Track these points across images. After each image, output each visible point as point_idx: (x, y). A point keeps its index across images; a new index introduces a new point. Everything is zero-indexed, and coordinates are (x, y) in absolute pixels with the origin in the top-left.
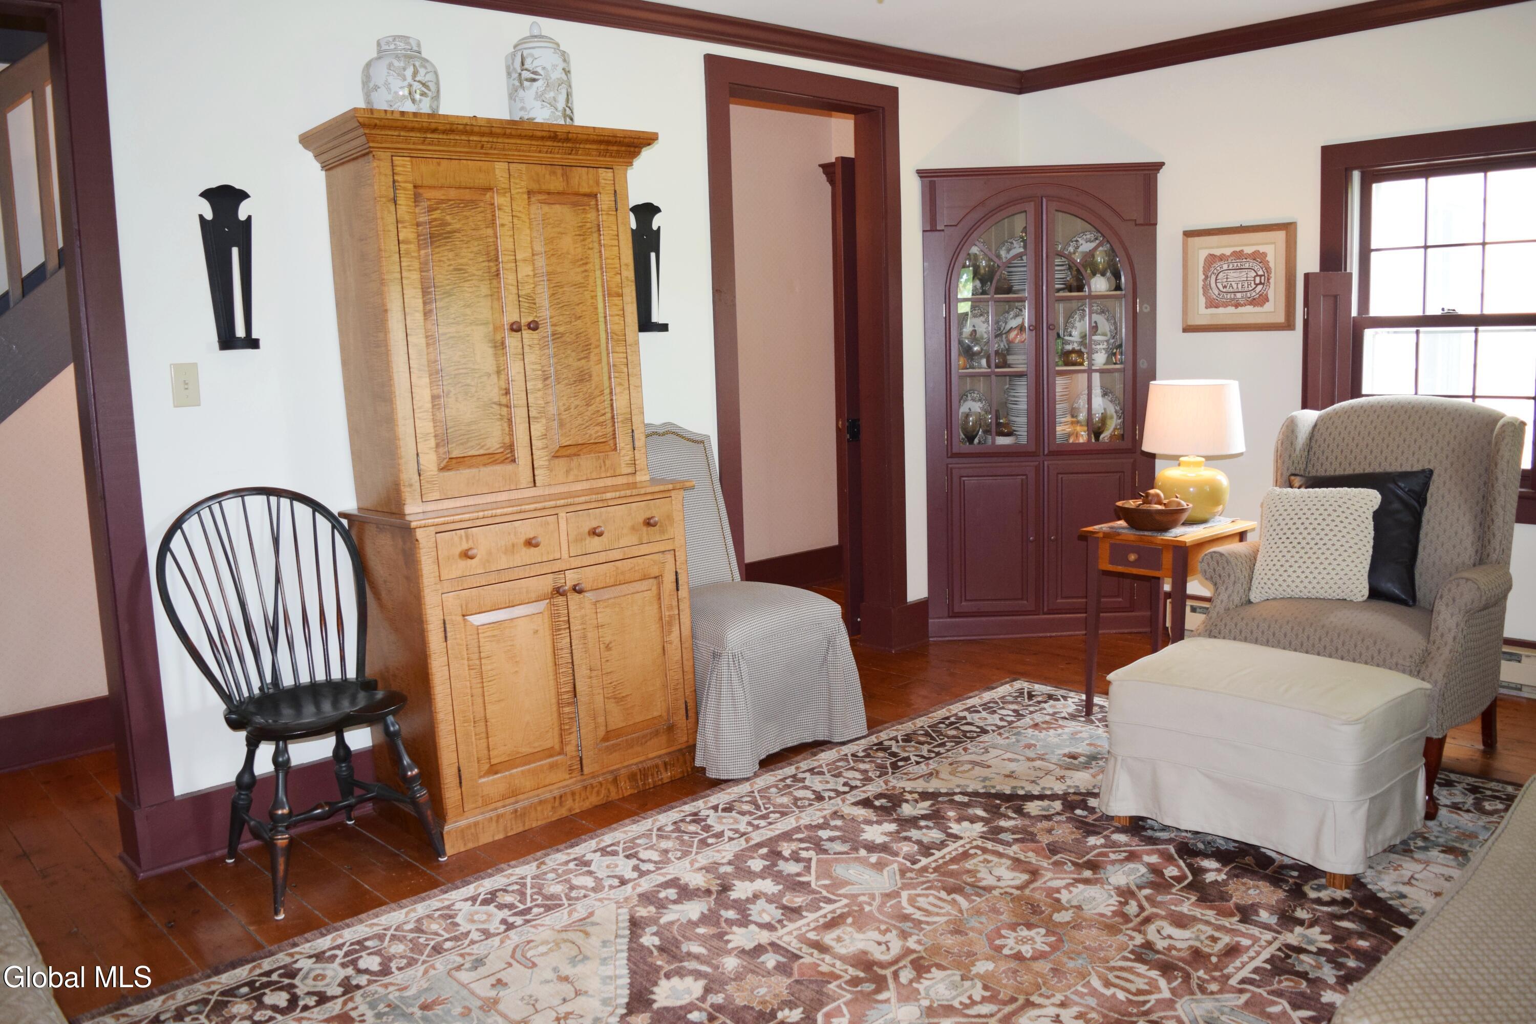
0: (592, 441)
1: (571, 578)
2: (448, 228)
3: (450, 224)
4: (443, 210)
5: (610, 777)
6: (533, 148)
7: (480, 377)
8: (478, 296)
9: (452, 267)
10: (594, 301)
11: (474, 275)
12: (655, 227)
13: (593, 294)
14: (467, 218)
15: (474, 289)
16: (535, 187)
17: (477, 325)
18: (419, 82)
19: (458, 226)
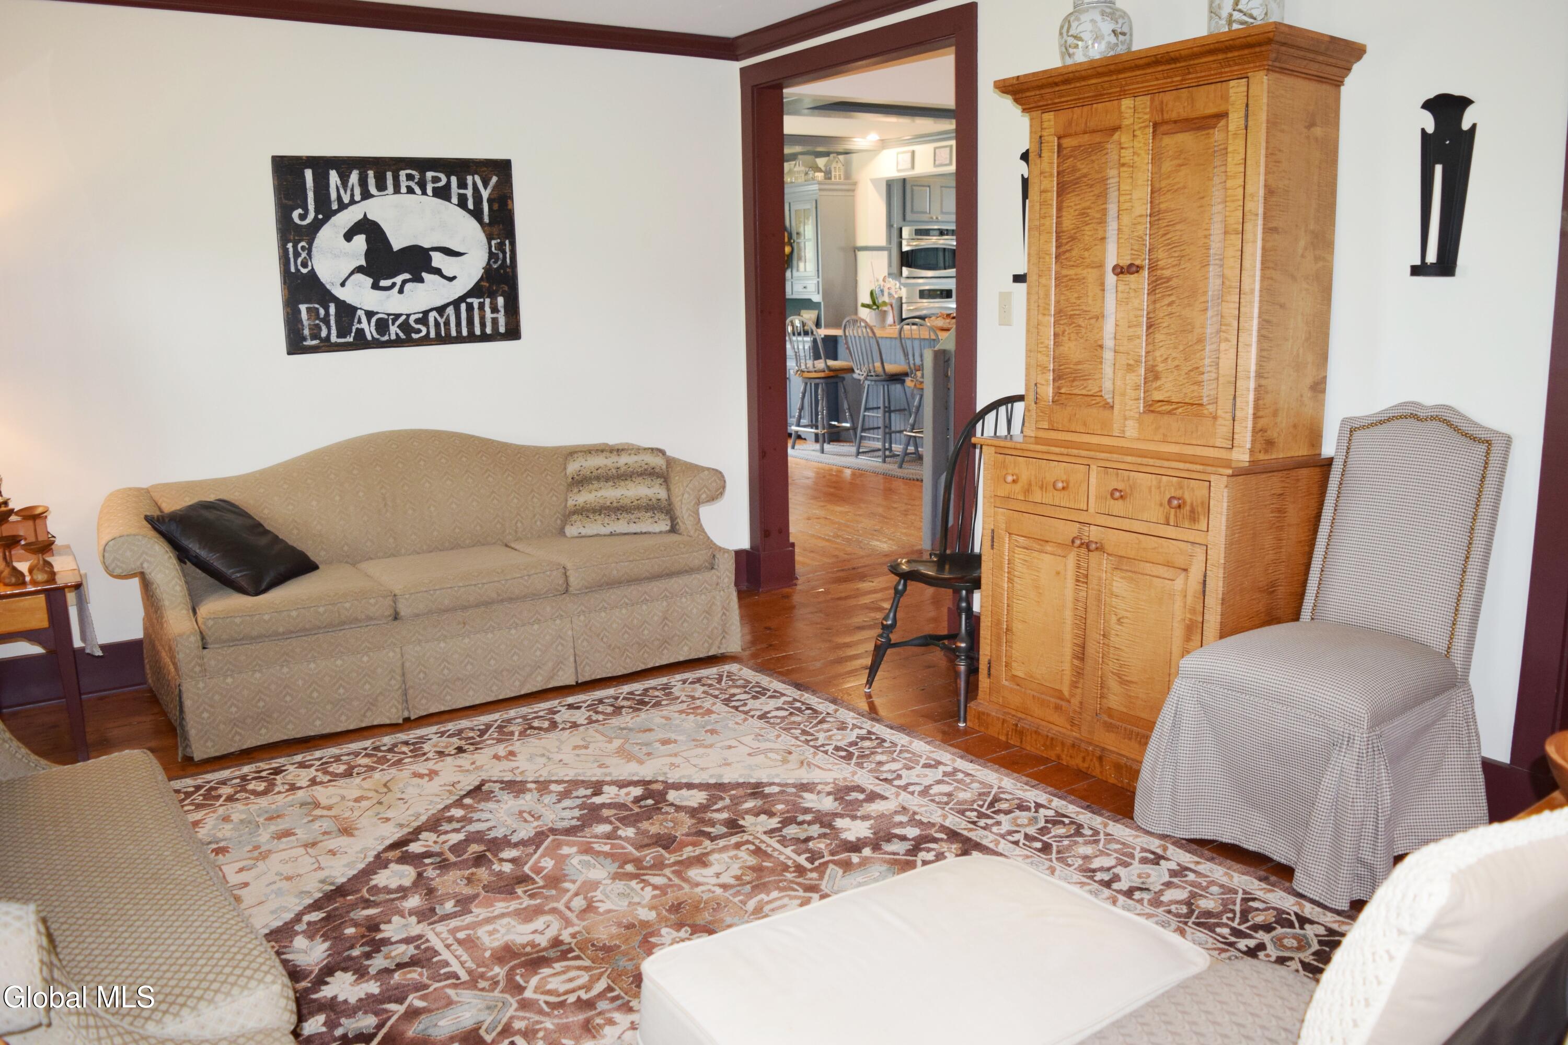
0: (1187, 401)
1: (1094, 534)
2: (1078, 174)
3: (1079, 170)
4: (1075, 157)
5: (1098, 753)
6: (1149, 77)
7: (1090, 319)
8: (1095, 239)
9: (1077, 213)
10: (1207, 241)
11: (1094, 218)
12: (1466, 125)
13: (1206, 233)
14: (1093, 161)
15: (1093, 232)
16: (1158, 118)
17: (1092, 267)
18: (1072, 36)
19: (1085, 171)
